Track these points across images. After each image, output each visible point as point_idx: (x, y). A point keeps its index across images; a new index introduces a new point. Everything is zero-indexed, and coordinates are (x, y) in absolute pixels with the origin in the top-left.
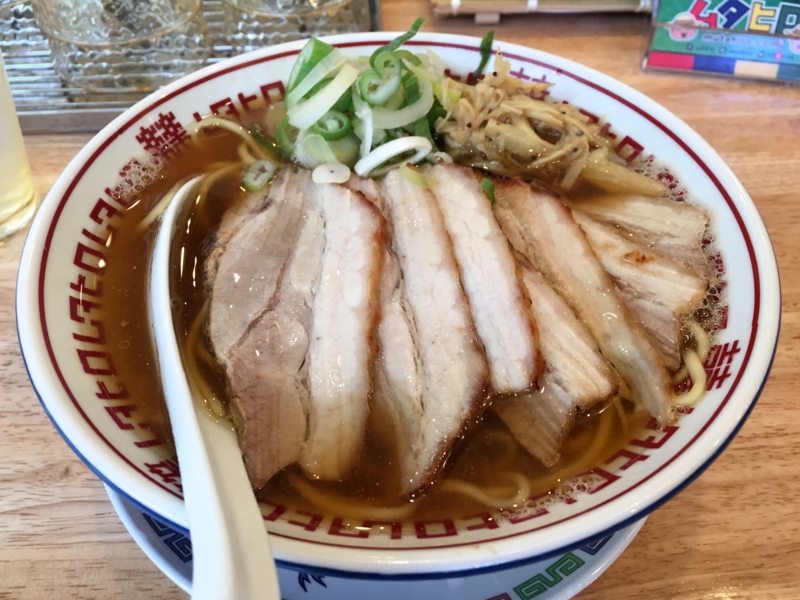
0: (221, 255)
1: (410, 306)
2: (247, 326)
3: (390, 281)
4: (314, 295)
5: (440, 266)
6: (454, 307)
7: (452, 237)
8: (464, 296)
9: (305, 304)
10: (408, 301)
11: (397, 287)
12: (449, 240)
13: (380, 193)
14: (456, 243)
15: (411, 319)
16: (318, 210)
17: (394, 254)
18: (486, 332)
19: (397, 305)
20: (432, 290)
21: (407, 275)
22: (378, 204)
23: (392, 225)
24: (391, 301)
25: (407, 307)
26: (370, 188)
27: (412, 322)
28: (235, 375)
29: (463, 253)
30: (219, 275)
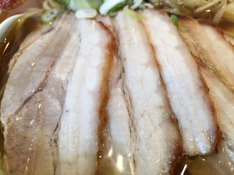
0: (19, 56)
1: (128, 90)
2: (23, 101)
3: (115, 74)
4: (68, 82)
5: (147, 65)
6: (156, 92)
7: (154, 47)
8: (163, 85)
9: (62, 87)
10: (126, 87)
11: (120, 78)
12: (152, 49)
13: (112, 24)
14: (157, 51)
15: (128, 99)
16: (78, 33)
17: (119, 57)
18: (178, 109)
19: (119, 90)
20: (142, 80)
21: (127, 70)
22: (111, 29)
23: (119, 41)
24: (115, 87)
25: (126, 91)
26: (107, 21)
27: (129, 101)
28: (8, 136)
29: (162, 57)
30: (14, 68)
